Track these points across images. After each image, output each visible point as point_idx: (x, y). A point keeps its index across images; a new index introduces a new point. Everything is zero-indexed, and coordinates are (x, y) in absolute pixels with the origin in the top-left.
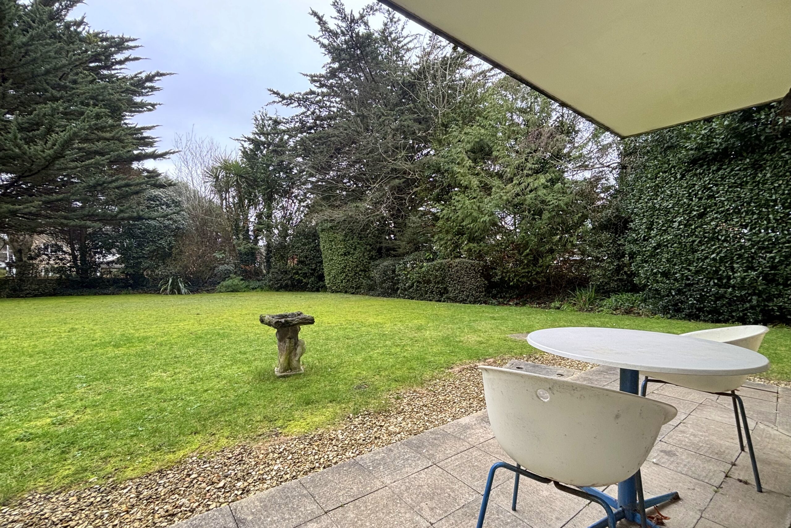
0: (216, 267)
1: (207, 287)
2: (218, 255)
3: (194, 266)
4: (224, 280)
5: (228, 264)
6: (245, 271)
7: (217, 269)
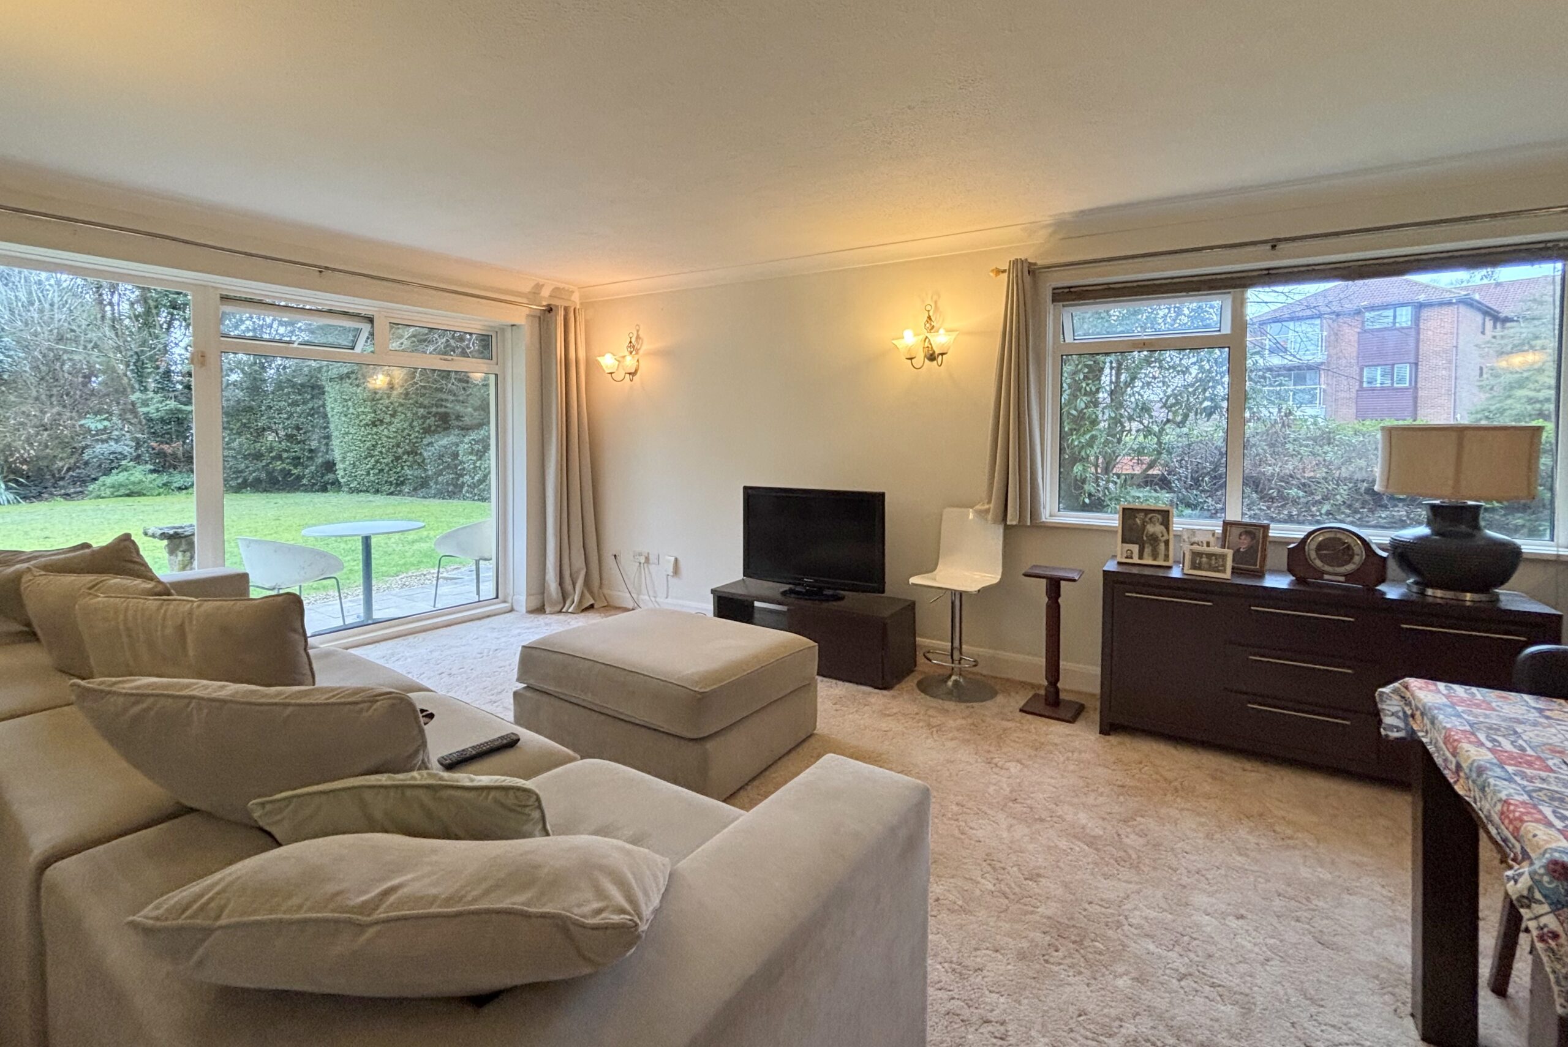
0: (87, 446)
1: (63, 487)
2: (93, 423)
3: (31, 445)
4: (108, 472)
5: (117, 441)
6: (161, 454)
7: (89, 451)
